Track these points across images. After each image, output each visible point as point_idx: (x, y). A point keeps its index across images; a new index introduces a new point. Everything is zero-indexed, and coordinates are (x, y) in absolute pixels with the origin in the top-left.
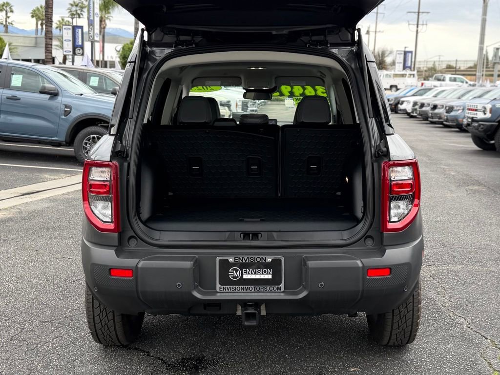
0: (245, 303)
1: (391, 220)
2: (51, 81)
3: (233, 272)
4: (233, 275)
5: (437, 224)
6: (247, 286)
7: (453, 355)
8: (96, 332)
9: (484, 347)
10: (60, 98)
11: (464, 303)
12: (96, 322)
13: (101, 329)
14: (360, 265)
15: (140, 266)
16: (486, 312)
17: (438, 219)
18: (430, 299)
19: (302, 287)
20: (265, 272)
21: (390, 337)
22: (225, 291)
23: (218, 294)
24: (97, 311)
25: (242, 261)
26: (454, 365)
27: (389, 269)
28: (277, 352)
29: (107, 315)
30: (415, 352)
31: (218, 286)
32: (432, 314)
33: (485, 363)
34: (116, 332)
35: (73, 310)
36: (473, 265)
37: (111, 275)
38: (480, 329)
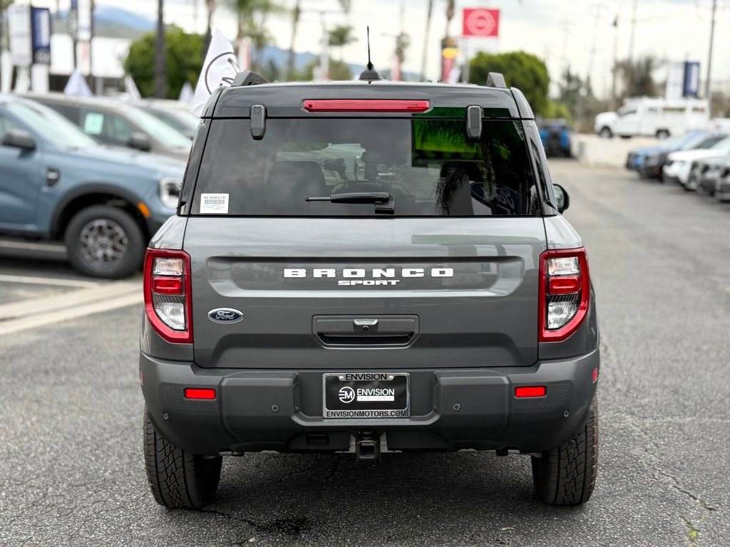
0: (360, 432)
1: (550, 327)
2: (21, 124)
3: (344, 393)
4: (344, 396)
5: (675, 365)
6: (362, 411)
7: (642, 515)
8: (159, 485)
9: (688, 507)
10: (38, 156)
11: (679, 460)
12: (159, 471)
13: (165, 481)
14: (506, 382)
15: (224, 384)
16: (707, 470)
17: (679, 358)
18: (631, 456)
19: (432, 412)
20: (385, 392)
21: (557, 489)
22: (333, 417)
23: (326, 420)
24: (161, 456)
25: (356, 378)
26: (640, 525)
27: (544, 387)
28: (406, 512)
29: (174, 461)
30: (592, 512)
31: (325, 410)
32: (630, 473)
33: (683, 523)
34: (186, 486)
35: (114, 472)
36: (710, 417)
37: (186, 397)
38: (690, 489)
